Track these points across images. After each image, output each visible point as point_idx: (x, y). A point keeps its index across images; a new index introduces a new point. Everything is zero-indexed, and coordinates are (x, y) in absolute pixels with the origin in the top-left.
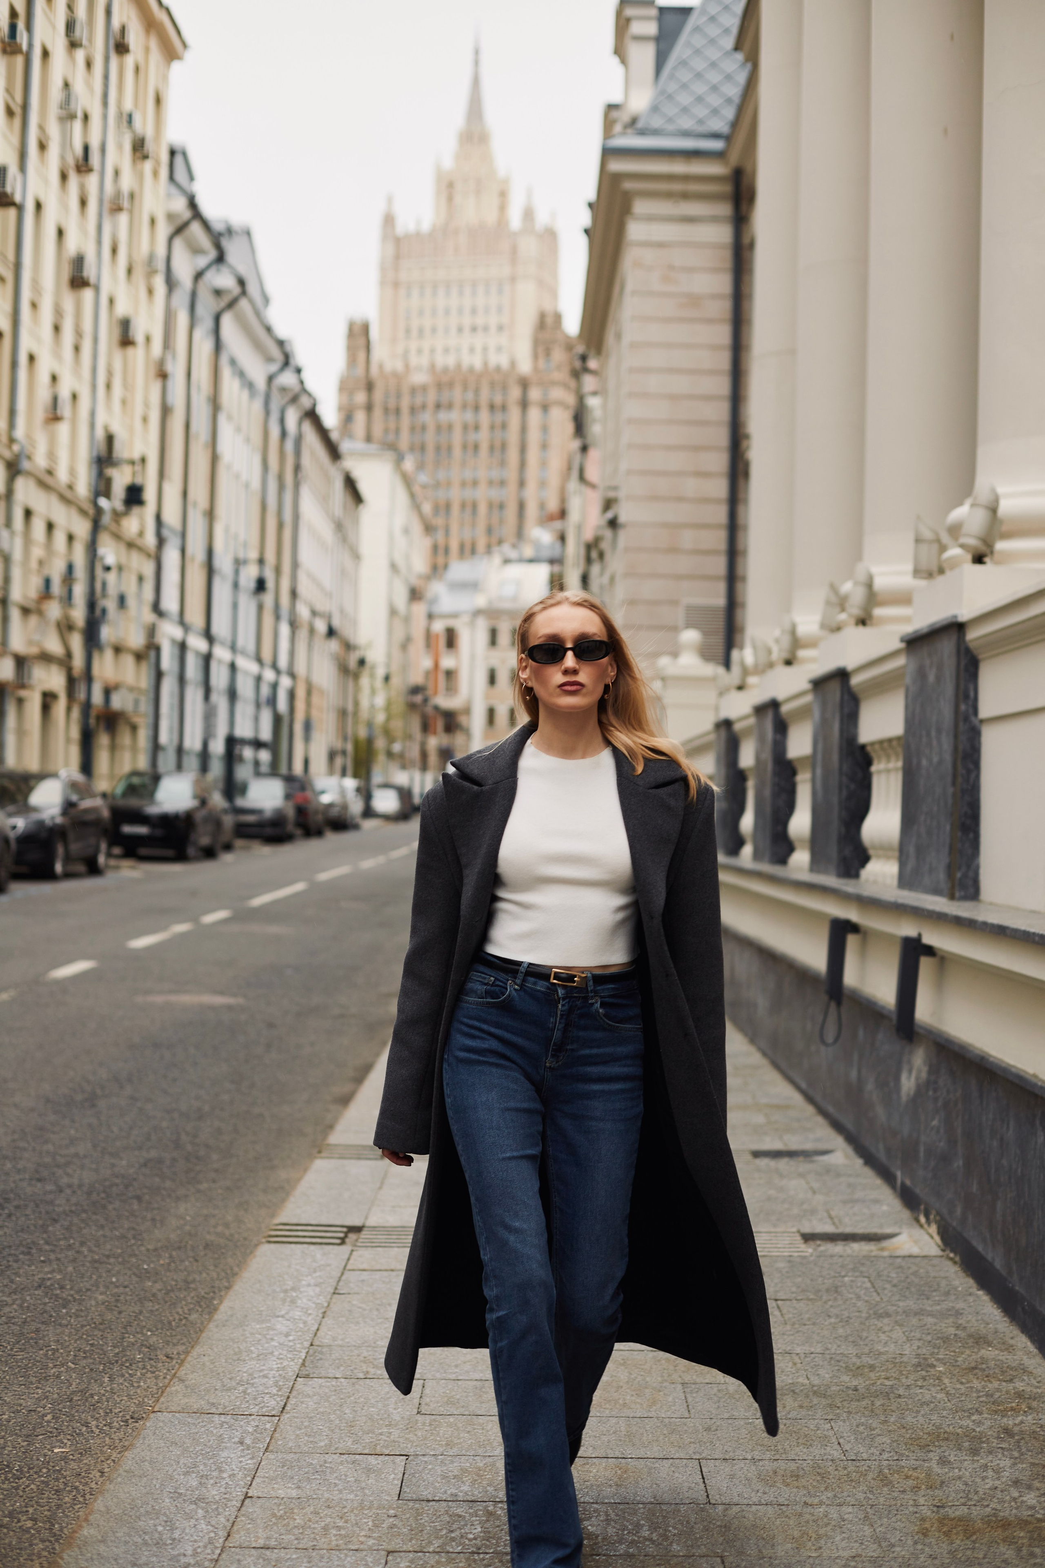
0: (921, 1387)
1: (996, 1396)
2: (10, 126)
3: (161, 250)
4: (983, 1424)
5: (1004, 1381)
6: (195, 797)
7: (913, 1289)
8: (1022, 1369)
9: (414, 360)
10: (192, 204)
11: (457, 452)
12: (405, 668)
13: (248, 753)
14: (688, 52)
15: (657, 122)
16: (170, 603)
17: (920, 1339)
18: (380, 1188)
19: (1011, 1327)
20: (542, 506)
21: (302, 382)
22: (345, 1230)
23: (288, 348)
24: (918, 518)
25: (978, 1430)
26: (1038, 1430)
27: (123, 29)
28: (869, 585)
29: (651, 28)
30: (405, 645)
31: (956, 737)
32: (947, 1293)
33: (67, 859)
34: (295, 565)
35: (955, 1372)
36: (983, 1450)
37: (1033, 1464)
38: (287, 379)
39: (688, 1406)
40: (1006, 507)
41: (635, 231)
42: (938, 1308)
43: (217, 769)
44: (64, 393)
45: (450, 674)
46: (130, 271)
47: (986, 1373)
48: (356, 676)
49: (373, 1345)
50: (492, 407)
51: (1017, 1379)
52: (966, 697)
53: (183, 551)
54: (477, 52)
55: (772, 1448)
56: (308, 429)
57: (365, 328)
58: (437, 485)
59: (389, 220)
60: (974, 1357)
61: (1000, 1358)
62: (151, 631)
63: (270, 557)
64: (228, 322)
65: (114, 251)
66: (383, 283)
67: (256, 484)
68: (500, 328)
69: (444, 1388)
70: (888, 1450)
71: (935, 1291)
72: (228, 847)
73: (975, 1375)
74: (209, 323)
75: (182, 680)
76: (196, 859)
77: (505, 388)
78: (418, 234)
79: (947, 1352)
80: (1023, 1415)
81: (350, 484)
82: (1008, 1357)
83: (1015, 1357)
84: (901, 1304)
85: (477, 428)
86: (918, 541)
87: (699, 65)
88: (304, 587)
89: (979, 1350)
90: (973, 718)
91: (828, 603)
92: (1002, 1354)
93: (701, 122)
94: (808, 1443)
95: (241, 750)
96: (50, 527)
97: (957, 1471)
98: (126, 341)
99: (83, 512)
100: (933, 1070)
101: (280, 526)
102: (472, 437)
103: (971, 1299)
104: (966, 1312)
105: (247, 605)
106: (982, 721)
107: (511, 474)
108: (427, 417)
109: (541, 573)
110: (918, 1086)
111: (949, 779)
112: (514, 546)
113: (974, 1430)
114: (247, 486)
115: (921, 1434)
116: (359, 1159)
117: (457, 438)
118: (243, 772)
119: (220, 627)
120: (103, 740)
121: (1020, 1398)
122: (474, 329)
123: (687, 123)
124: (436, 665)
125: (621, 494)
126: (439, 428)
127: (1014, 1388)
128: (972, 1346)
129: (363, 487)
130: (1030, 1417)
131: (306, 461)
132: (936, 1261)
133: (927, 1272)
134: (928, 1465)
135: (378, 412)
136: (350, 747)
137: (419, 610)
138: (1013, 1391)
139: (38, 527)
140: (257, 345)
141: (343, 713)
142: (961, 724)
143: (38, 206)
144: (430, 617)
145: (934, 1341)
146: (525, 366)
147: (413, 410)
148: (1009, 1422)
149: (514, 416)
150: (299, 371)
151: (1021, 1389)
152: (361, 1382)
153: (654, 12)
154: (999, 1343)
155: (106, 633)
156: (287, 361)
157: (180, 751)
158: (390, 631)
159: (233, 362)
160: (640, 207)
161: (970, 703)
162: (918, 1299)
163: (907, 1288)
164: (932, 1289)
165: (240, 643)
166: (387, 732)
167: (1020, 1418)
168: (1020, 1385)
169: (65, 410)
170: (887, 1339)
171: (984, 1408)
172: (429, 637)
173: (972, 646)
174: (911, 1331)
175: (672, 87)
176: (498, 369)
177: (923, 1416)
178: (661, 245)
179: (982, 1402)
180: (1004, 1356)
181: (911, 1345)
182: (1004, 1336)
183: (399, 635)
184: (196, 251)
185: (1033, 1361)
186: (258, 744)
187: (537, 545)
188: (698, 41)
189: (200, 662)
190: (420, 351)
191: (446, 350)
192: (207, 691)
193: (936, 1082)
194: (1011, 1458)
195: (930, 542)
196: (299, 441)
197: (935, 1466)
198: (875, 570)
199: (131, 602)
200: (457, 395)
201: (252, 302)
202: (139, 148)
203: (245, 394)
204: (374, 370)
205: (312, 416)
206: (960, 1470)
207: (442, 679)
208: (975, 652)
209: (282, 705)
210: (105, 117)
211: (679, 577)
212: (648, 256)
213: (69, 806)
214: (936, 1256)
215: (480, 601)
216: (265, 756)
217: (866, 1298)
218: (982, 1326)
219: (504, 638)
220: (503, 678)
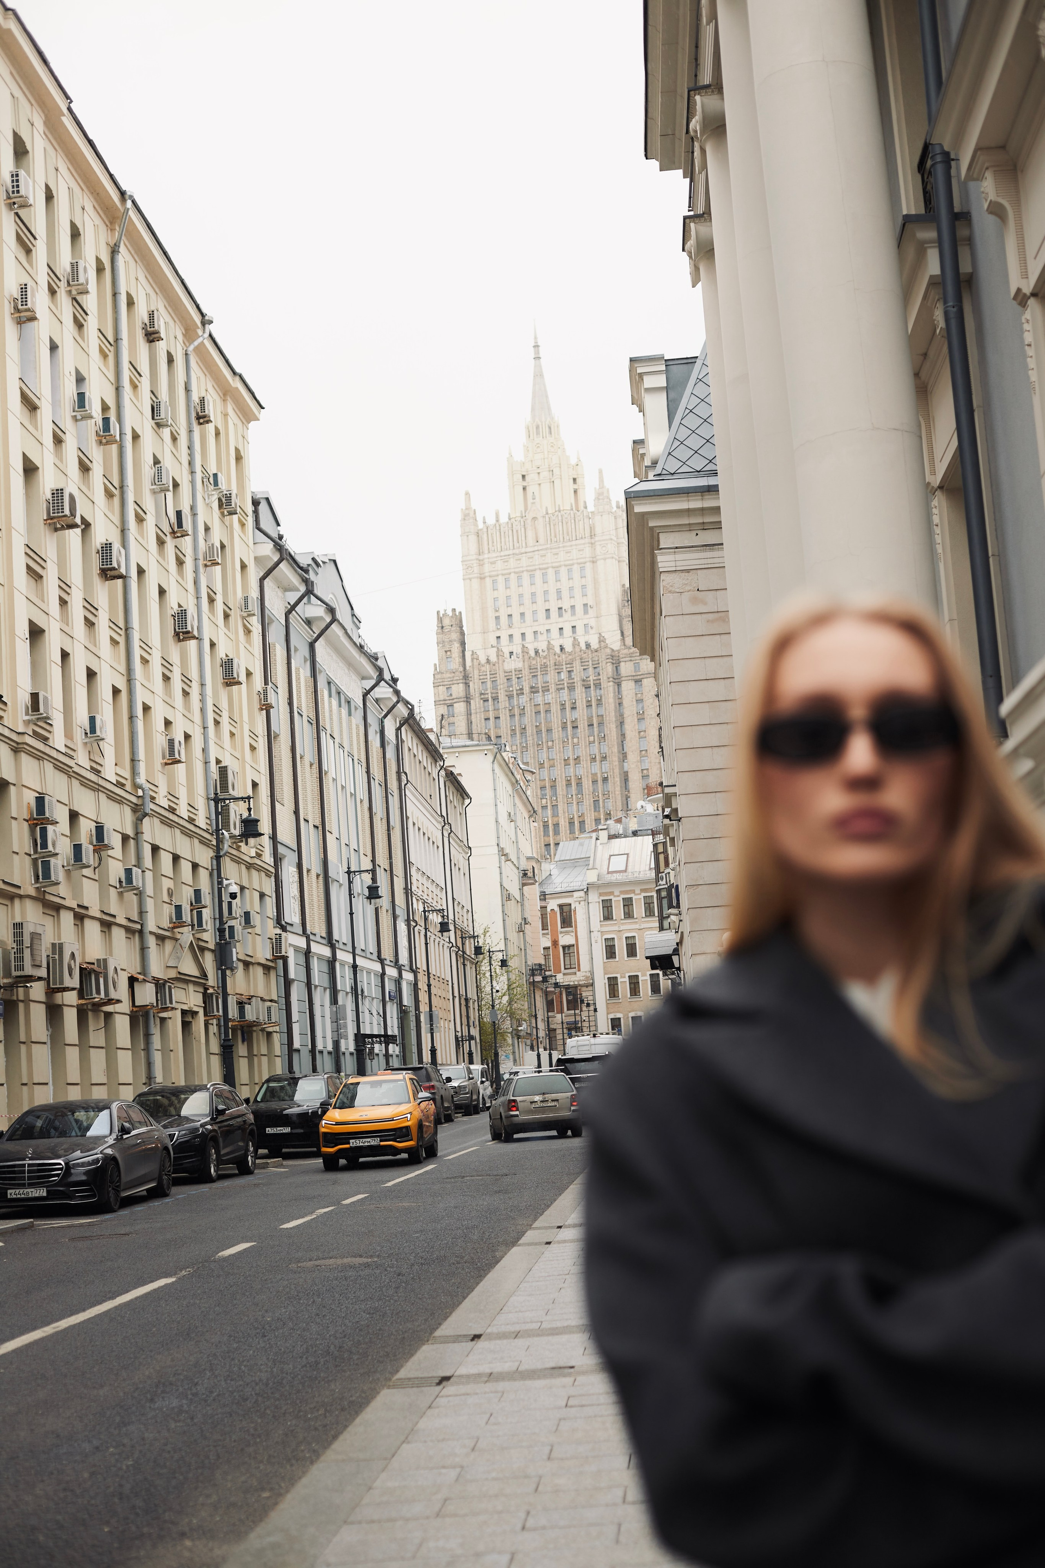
2: (110, 507)
3: (254, 594)
9: (506, 648)
10: (278, 545)
11: (557, 733)
12: (522, 950)
13: (378, 1047)
14: (695, 401)
15: (672, 466)
16: (292, 915)
20: (644, 778)
21: (398, 692)
22: (440, 1379)
23: (381, 663)
27: (202, 400)
29: (661, 381)
33: (220, 1162)
34: (407, 865)
38: (384, 691)
41: (664, 561)
44: (179, 737)
45: (569, 951)
46: (226, 616)
50: (586, 686)
53: (300, 866)
54: (537, 347)
56: (408, 736)
57: (458, 618)
59: (468, 516)
62: (277, 943)
63: (382, 860)
64: (322, 649)
65: (211, 601)
66: (467, 578)
68: (586, 607)
74: (305, 651)
75: (309, 985)
77: (597, 664)
78: (497, 524)
81: (453, 779)
85: (574, 706)
88: (418, 884)
95: (371, 1046)
96: (176, 858)
98: (230, 681)
99: (204, 842)
102: (570, 716)
105: (364, 909)
107: (611, 748)
109: (646, 845)
112: (620, 821)
114: (354, 796)
116: (455, 1342)
117: (555, 718)
119: (341, 933)
120: (242, 1049)
122: (561, 613)
123: (698, 465)
124: (555, 943)
126: (537, 711)
129: (467, 782)
131: (408, 762)
135: (476, 703)
136: (476, 1032)
137: (533, 892)
139: (166, 859)
140: (350, 664)
143: (141, 572)
144: (544, 896)
146: (613, 642)
147: (510, 697)
149: (609, 688)
150: (393, 681)
153: (661, 365)
155: (237, 952)
156: (381, 675)
157: (314, 1051)
159: (330, 683)
160: (665, 540)
165: (360, 944)
169: (181, 752)
172: (545, 916)
175: (683, 432)
176: (588, 647)
183: (515, 918)
184: (287, 589)
186: (387, 1039)
189: (325, 968)
190: (511, 638)
191: (537, 635)
192: (334, 993)
196: (399, 745)
199: (256, 919)
200: (551, 678)
201: (343, 627)
202: (225, 504)
203: (344, 711)
204: (470, 662)
205: (411, 721)
207: (562, 955)
209: (407, 1000)
210: (193, 482)
213: (217, 1114)
215: (591, 876)
216: (394, 1049)
219: (618, 911)
220: (621, 949)
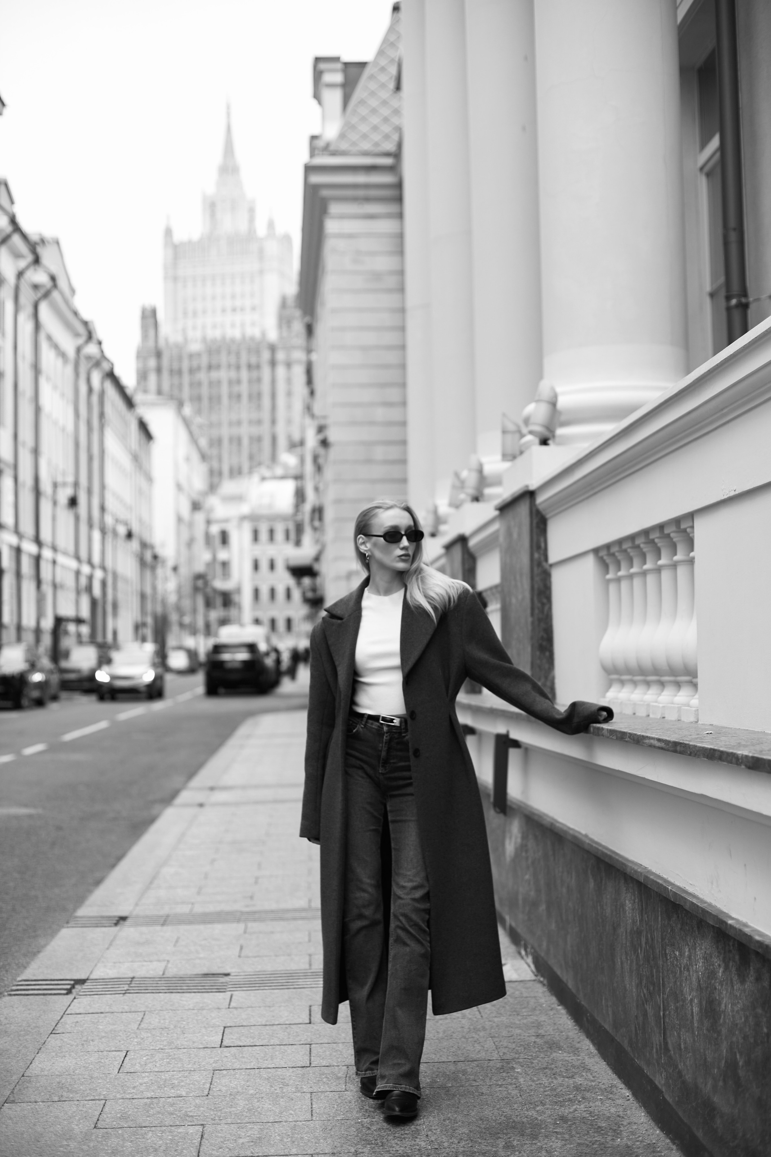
0: (501, 1086)
1: (559, 1090)
4: (545, 1113)
5: (567, 1078)
6: (27, 661)
7: (508, 1008)
8: (582, 1067)
9: (190, 334)
10: (13, 221)
11: (225, 400)
12: (190, 560)
13: (72, 628)
14: (365, 94)
15: (344, 146)
16: (7, 519)
17: (506, 1047)
18: (108, 949)
19: (580, 1034)
20: (289, 438)
21: (102, 352)
22: (72, 982)
23: (91, 327)
24: (504, 415)
25: (540, 1118)
26: (588, 1115)
28: (480, 471)
29: (338, 78)
30: (190, 543)
31: (532, 578)
32: (534, 1009)
34: (103, 487)
35: (529, 1072)
36: (541, 1135)
37: (579, 1144)
38: (91, 349)
39: (312, 1111)
40: (563, 402)
41: (331, 226)
42: (525, 1021)
43: (47, 640)
45: (225, 565)
47: (554, 1071)
48: (153, 568)
49: (73, 1074)
50: (250, 367)
51: (577, 1076)
52: (539, 547)
54: (228, 107)
55: (373, 1142)
56: (109, 388)
57: (154, 312)
58: (211, 425)
59: (168, 232)
60: (546, 1059)
61: (567, 1058)
63: (83, 481)
64: (44, 309)
66: (166, 278)
67: (70, 427)
68: (253, 309)
69: (121, 1105)
70: (465, 1139)
71: (524, 1008)
72: (55, 698)
73: (545, 1073)
74: (29, 309)
75: (18, 575)
76: (29, 708)
77: (258, 352)
78: (190, 242)
79: (526, 1057)
80: (577, 1104)
81: (143, 426)
82: (573, 1058)
83: (579, 1058)
84: (496, 1020)
85: (239, 382)
86: (504, 432)
87: (373, 103)
88: (110, 503)
89: (551, 1053)
90: (544, 564)
91: (454, 487)
92: (569, 1055)
93: (377, 144)
94: (403, 1137)
95: (66, 626)
97: (517, 1153)
100: (524, 837)
101: (90, 459)
102: (236, 389)
103: (551, 1013)
104: (546, 1024)
105: (65, 517)
106: (551, 566)
107: (266, 415)
108: (202, 376)
109: (289, 487)
110: (516, 849)
111: (529, 611)
112: (269, 467)
113: (536, 1119)
114: (63, 430)
115: (494, 1124)
116: (97, 927)
117: (225, 390)
118: (67, 642)
119: (46, 535)
121: (577, 1091)
122: (234, 310)
123: (366, 146)
124: (214, 558)
125: (329, 421)
126: (211, 384)
127: (574, 1082)
128: (546, 1051)
129: (153, 428)
130: (582, 1106)
131: (108, 409)
132: (530, 984)
133: (521, 993)
134: (496, 1149)
135: (165, 374)
136: (149, 620)
137: (200, 518)
138: (573, 1085)
140: (68, 325)
141: (143, 597)
142: (535, 569)
144: (209, 522)
145: (517, 1048)
146: (273, 335)
147: (191, 371)
148: (565, 1111)
150: (100, 343)
151: (580, 1083)
152: (55, 1105)
153: (339, 66)
154: (568, 1047)
156: (90, 336)
157: (19, 628)
158: (178, 533)
159: (49, 338)
160: (334, 208)
161: (542, 552)
162: (510, 1015)
163: (503, 1007)
164: (523, 1006)
165: (61, 545)
166: (179, 609)
167: (574, 1107)
168: (579, 1080)
170: (480, 1048)
171: (548, 1101)
172: (208, 538)
173: (541, 508)
174: (500, 1041)
175: (354, 120)
176: (252, 339)
177: (498, 1109)
178: (350, 236)
179: (546, 1095)
180: (571, 1058)
181: (498, 1052)
182: (573, 1041)
183: (185, 535)
184: (17, 255)
185: (592, 1060)
186: (79, 621)
187: (286, 466)
188: (373, 86)
189: (33, 561)
190: (194, 328)
191: (214, 326)
192: (39, 582)
193: (526, 846)
194: (562, 1140)
195: (513, 432)
196: (102, 395)
197: (500, 1150)
198: (484, 460)
200: (224, 359)
201: (62, 294)
203: (60, 362)
204: (162, 343)
205: (111, 376)
206: (520, 1153)
207: (219, 569)
208: (544, 513)
209: (97, 591)
211: (374, 481)
212: (341, 244)
214: (530, 981)
215: (245, 509)
216: (85, 630)
217: (470, 1017)
218: (557, 1034)
219: (264, 535)
220: (264, 565)
